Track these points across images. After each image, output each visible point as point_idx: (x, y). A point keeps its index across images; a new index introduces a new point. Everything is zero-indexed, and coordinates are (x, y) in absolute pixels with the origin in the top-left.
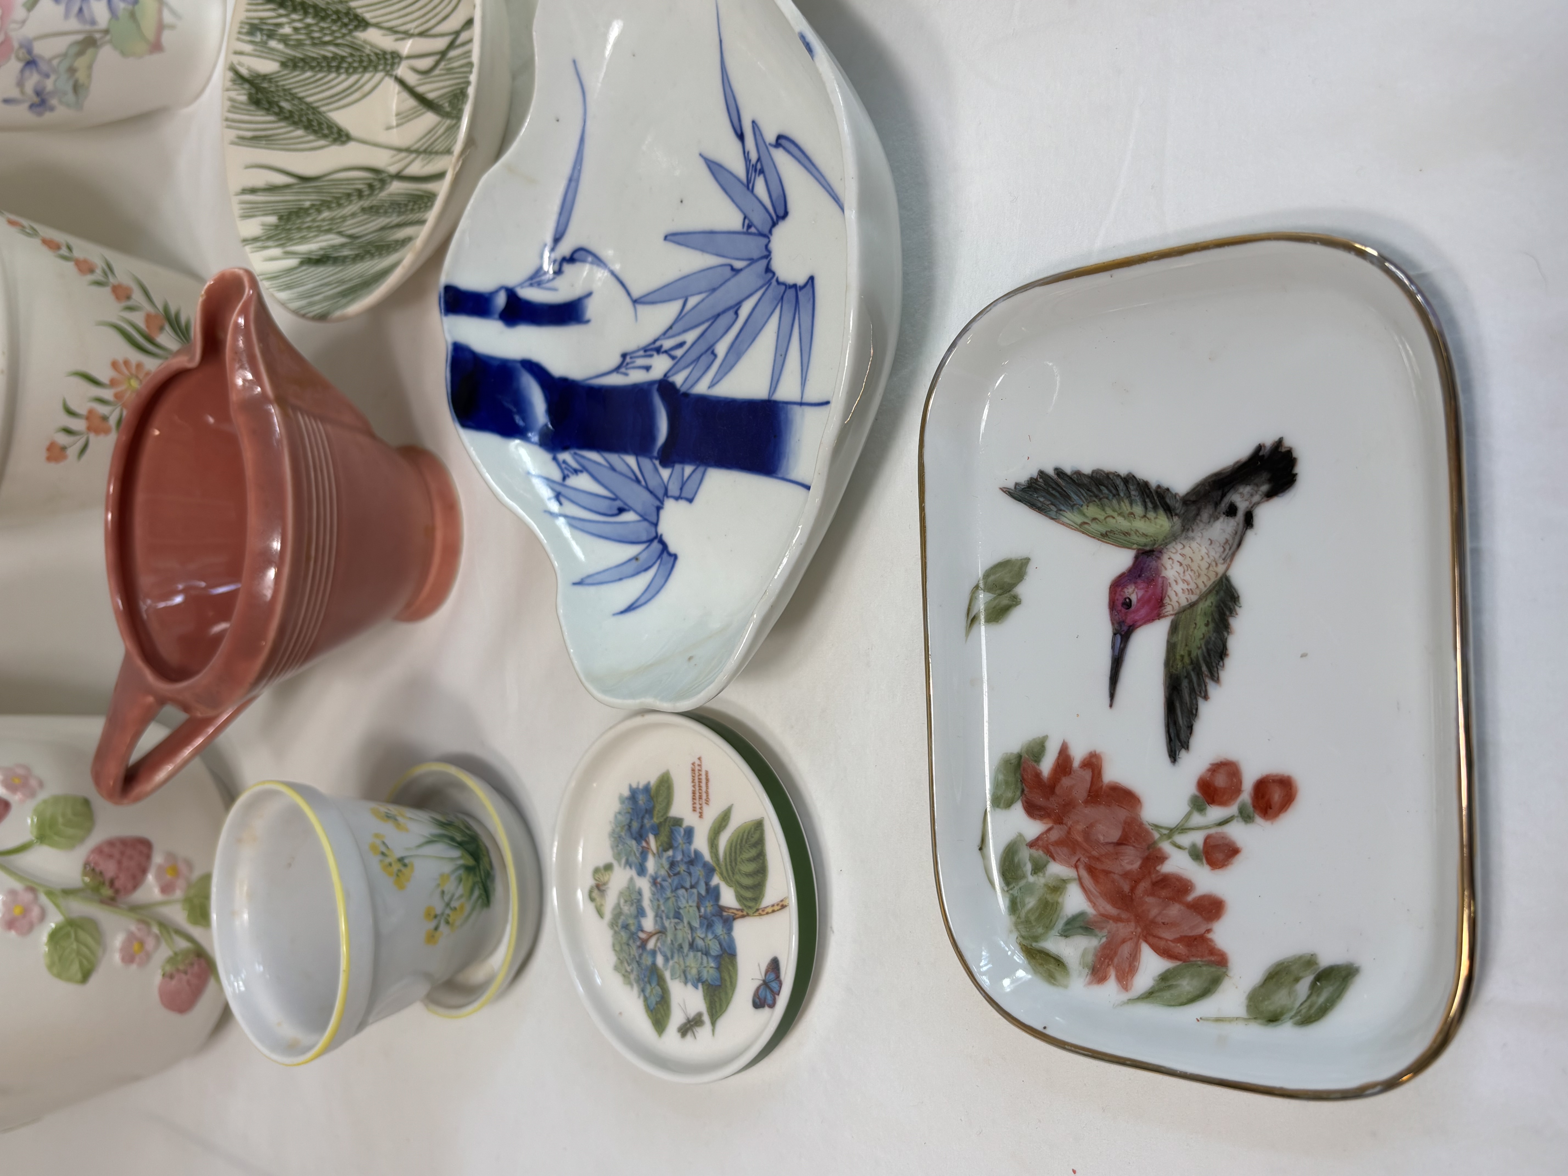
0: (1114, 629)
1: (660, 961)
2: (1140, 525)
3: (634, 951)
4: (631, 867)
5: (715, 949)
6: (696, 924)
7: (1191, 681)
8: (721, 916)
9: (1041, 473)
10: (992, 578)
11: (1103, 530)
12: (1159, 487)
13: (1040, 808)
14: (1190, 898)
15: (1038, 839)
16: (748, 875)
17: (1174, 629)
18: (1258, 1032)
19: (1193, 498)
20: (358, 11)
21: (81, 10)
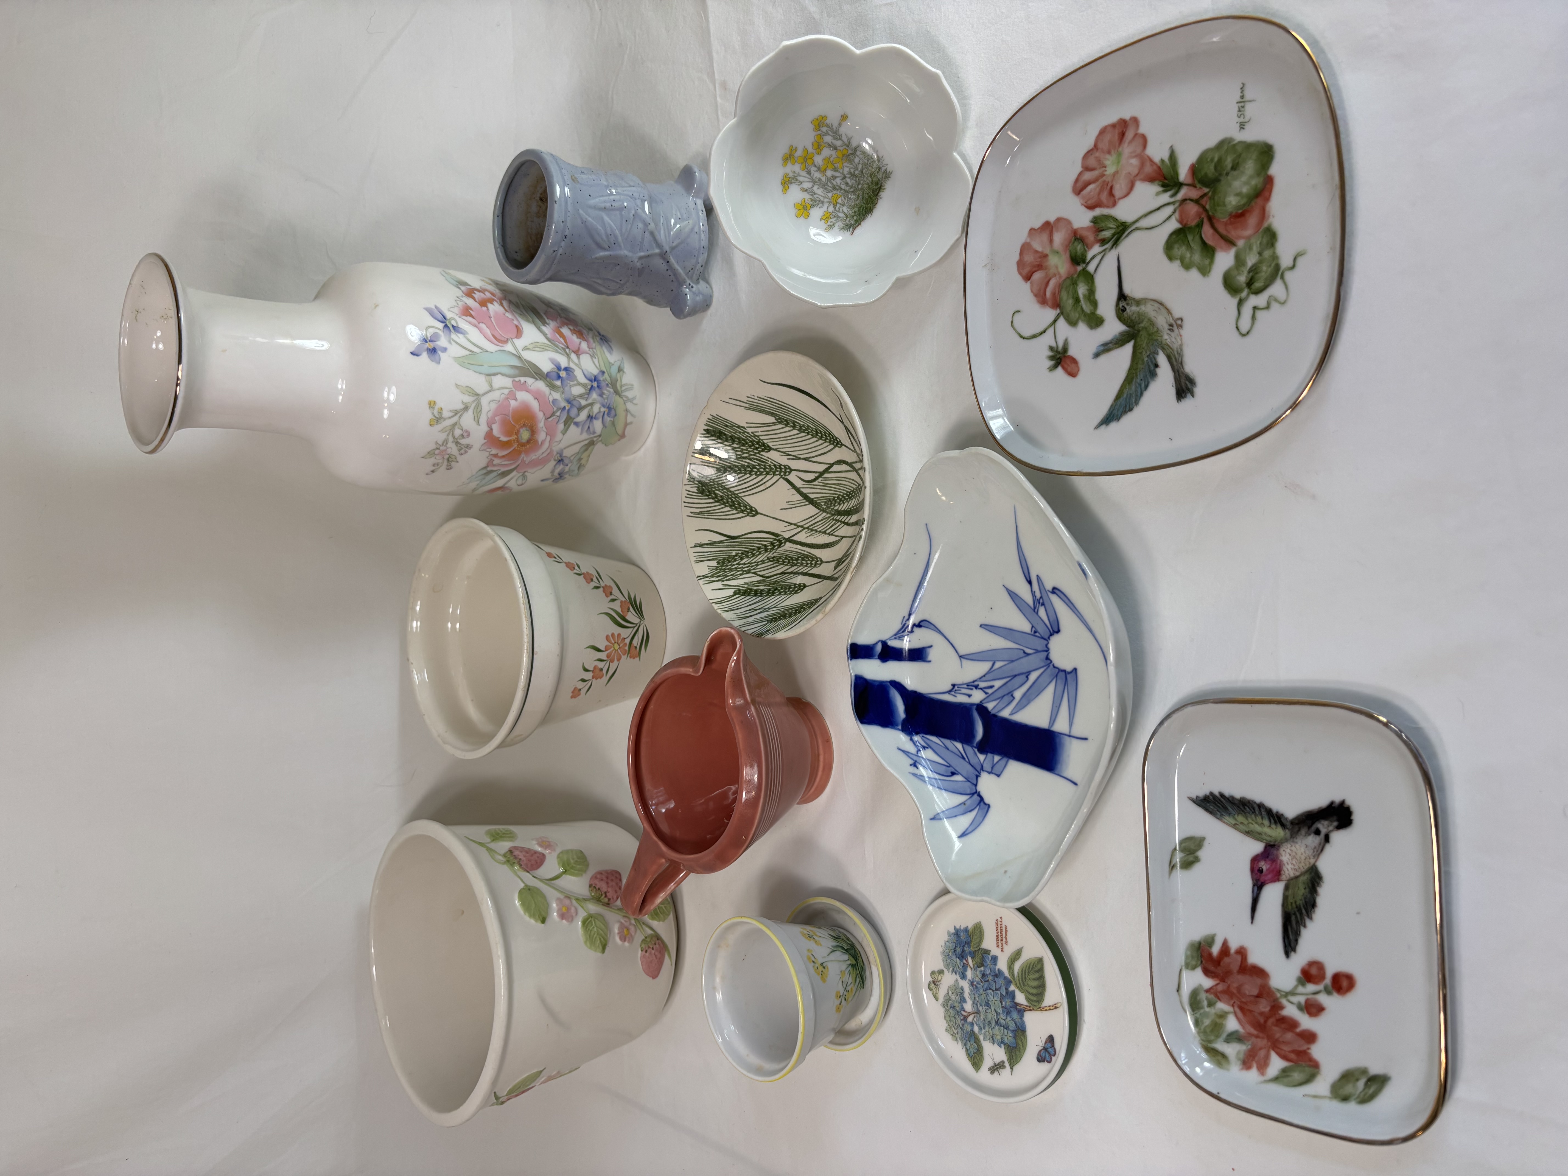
0: (1253, 883)
1: (976, 1029)
2: (1267, 830)
3: (959, 1022)
4: (956, 974)
5: (1012, 1026)
6: (1000, 1010)
7: (1296, 917)
8: (1016, 1008)
9: (1211, 793)
10: (1183, 845)
11: (1247, 830)
12: (1277, 812)
13: (1212, 972)
14: (1298, 1030)
15: (1211, 988)
16: (1033, 987)
17: (1287, 888)
18: (1336, 1105)
19: (1297, 822)
20: (765, 441)
21: (589, 427)
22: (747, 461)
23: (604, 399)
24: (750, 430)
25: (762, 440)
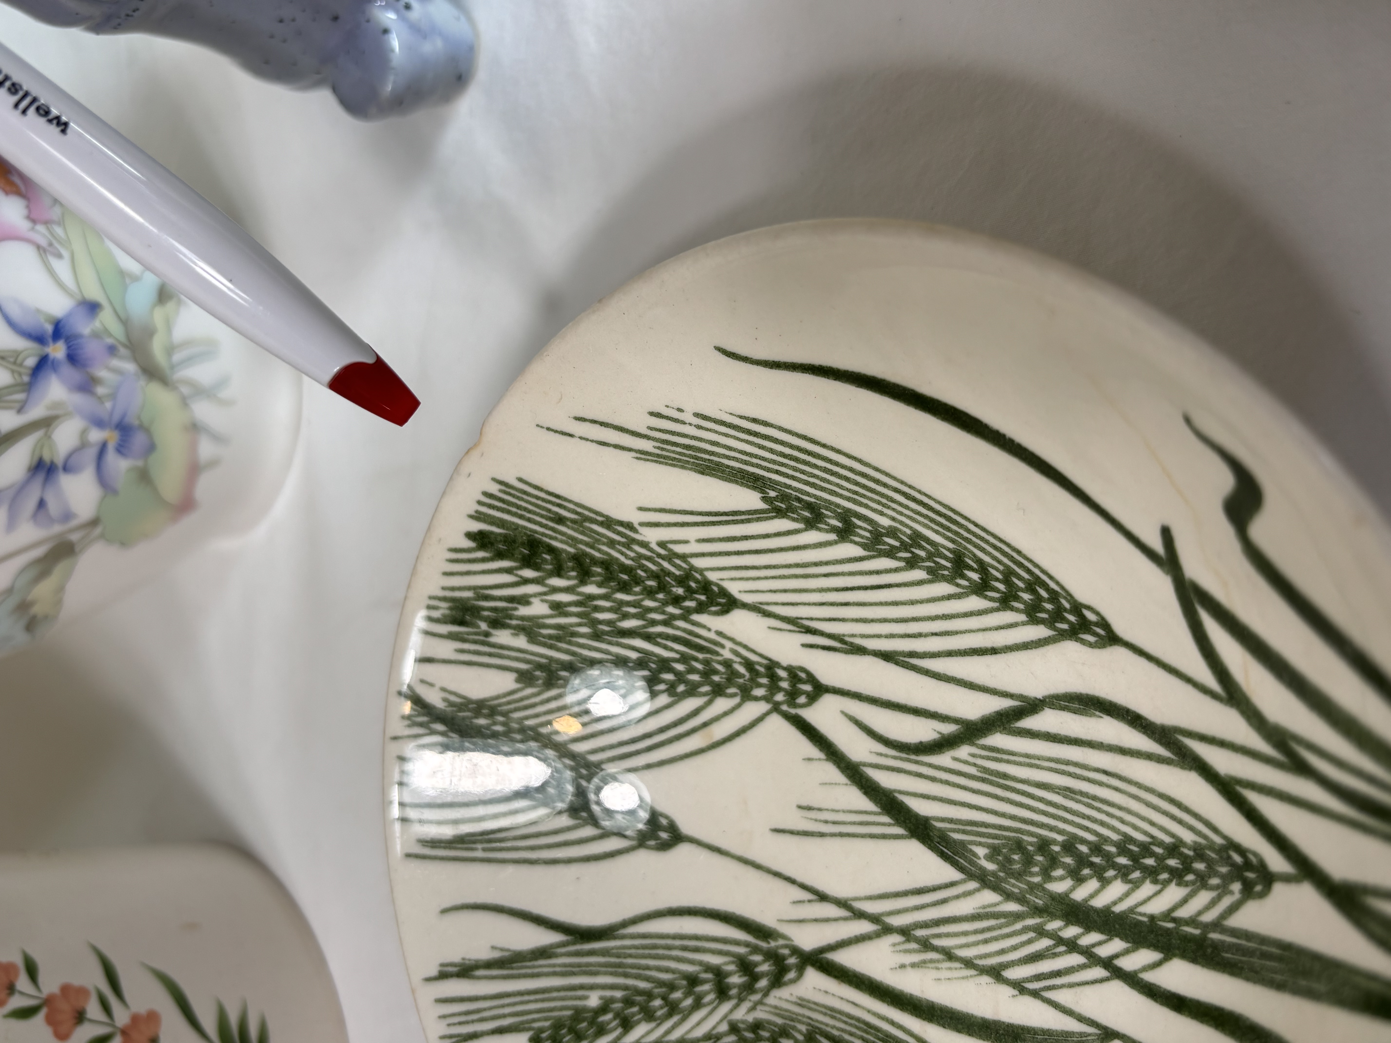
20: (713, 576)
21: (41, 504)
22: (638, 643)
23: (100, 399)
24: (652, 536)
25: (701, 571)
